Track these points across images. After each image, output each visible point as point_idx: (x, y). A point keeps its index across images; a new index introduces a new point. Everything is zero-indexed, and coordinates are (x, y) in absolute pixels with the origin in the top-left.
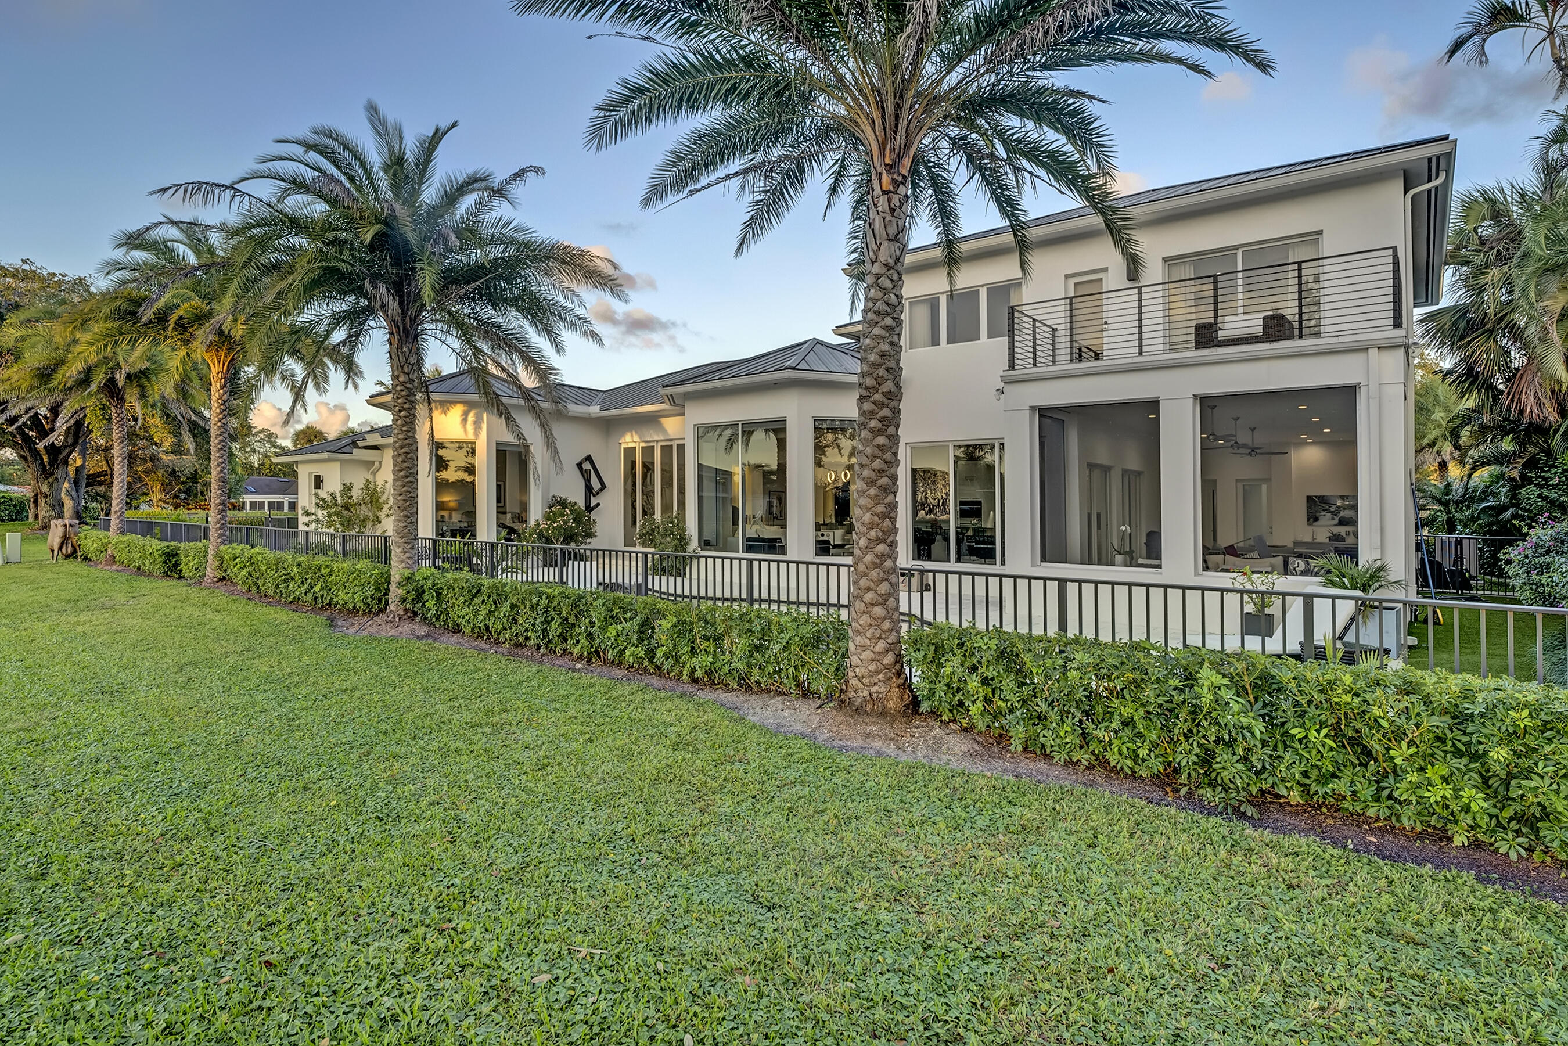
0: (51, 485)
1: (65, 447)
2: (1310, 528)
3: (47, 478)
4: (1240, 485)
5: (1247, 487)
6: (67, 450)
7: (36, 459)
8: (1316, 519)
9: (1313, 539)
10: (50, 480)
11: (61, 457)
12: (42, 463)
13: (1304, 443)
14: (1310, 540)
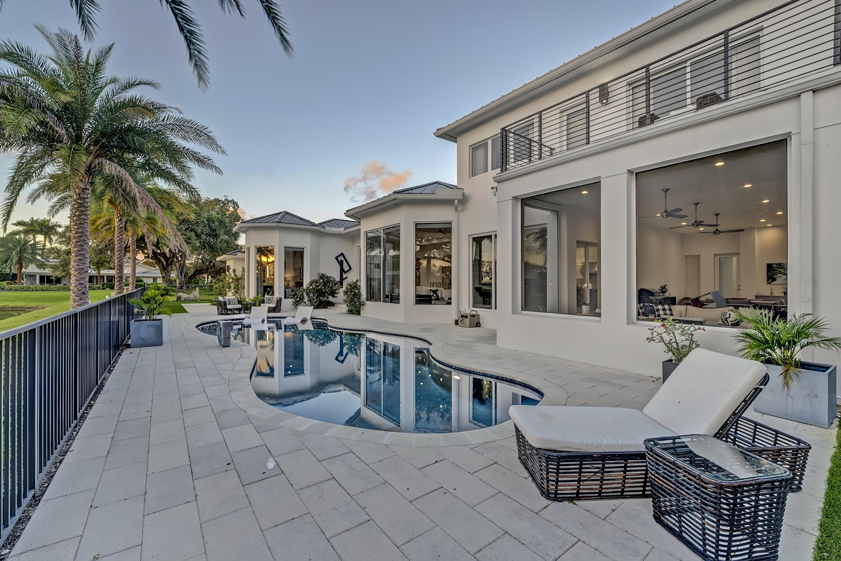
0: (166, 273)
1: (171, 258)
2: (769, 286)
3: (164, 271)
4: (717, 258)
5: (722, 259)
6: (171, 259)
7: (160, 263)
8: (774, 280)
9: (772, 293)
10: (166, 271)
11: (169, 262)
12: (163, 264)
13: (764, 227)
14: (769, 294)
